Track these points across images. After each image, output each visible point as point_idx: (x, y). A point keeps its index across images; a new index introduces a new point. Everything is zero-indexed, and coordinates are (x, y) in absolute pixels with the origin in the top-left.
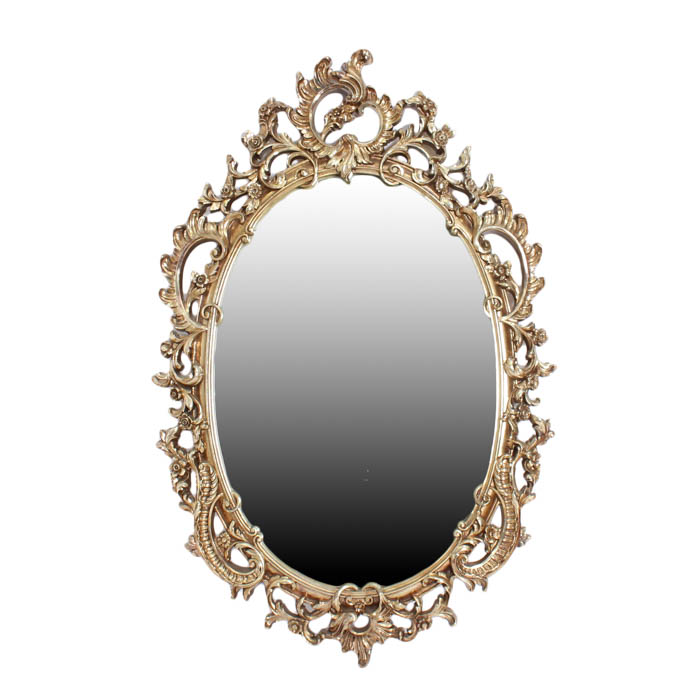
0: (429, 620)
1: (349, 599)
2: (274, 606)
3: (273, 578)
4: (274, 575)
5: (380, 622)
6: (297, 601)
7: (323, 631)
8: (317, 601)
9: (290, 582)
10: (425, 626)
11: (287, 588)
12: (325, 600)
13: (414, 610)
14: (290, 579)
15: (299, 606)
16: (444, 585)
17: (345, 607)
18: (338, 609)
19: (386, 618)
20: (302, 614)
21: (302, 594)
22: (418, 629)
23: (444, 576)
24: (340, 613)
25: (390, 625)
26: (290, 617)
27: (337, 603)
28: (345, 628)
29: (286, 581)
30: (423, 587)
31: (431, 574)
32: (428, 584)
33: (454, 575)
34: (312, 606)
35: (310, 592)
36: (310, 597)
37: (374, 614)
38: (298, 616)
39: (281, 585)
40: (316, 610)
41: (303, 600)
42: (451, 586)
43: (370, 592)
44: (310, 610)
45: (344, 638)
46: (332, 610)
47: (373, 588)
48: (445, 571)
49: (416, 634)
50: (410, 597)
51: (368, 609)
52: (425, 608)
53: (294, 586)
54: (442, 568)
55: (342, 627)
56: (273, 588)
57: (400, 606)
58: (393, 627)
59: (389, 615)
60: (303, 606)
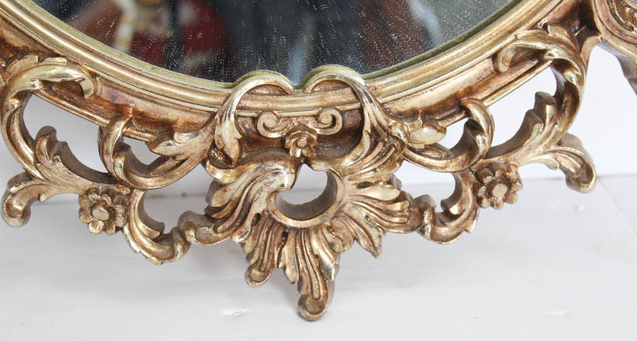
0: (512, 175)
1: (268, 120)
2: (28, 152)
3: (18, 65)
4: (21, 53)
5: (365, 185)
6: (104, 134)
7: (187, 221)
8: (166, 129)
9: (74, 74)
10: (499, 191)
11: (68, 92)
12: (192, 128)
13: (466, 146)
14: (74, 62)
15: (110, 146)
16: (560, 65)
17: (254, 143)
18: (233, 151)
19: (384, 174)
20: (119, 173)
21: (118, 112)
22: (479, 201)
23: (563, 35)
24: (241, 162)
25: (394, 194)
26: (86, 183)
27: (228, 134)
28: (257, 208)
29: (58, 69)
30: (497, 72)
31: (522, 32)
32: (514, 64)
33: (593, 30)
34: (152, 145)
35: (142, 106)
36: (143, 119)
37: (348, 162)
38: (109, 178)
39: (46, 84)
40: (163, 159)
41: (119, 129)
42: (584, 65)
43: (334, 97)
44: (147, 158)
45: (255, 236)
46: (215, 156)
47: (343, 84)
48: (563, 22)
49: (473, 215)
50: (456, 104)
51: (327, 150)
52: (501, 138)
53: (87, 85)
54: (558, 14)
55: (248, 206)
56: (23, 96)
57: (426, 135)
58: (402, 197)
59: (393, 163)
60: (121, 148)
